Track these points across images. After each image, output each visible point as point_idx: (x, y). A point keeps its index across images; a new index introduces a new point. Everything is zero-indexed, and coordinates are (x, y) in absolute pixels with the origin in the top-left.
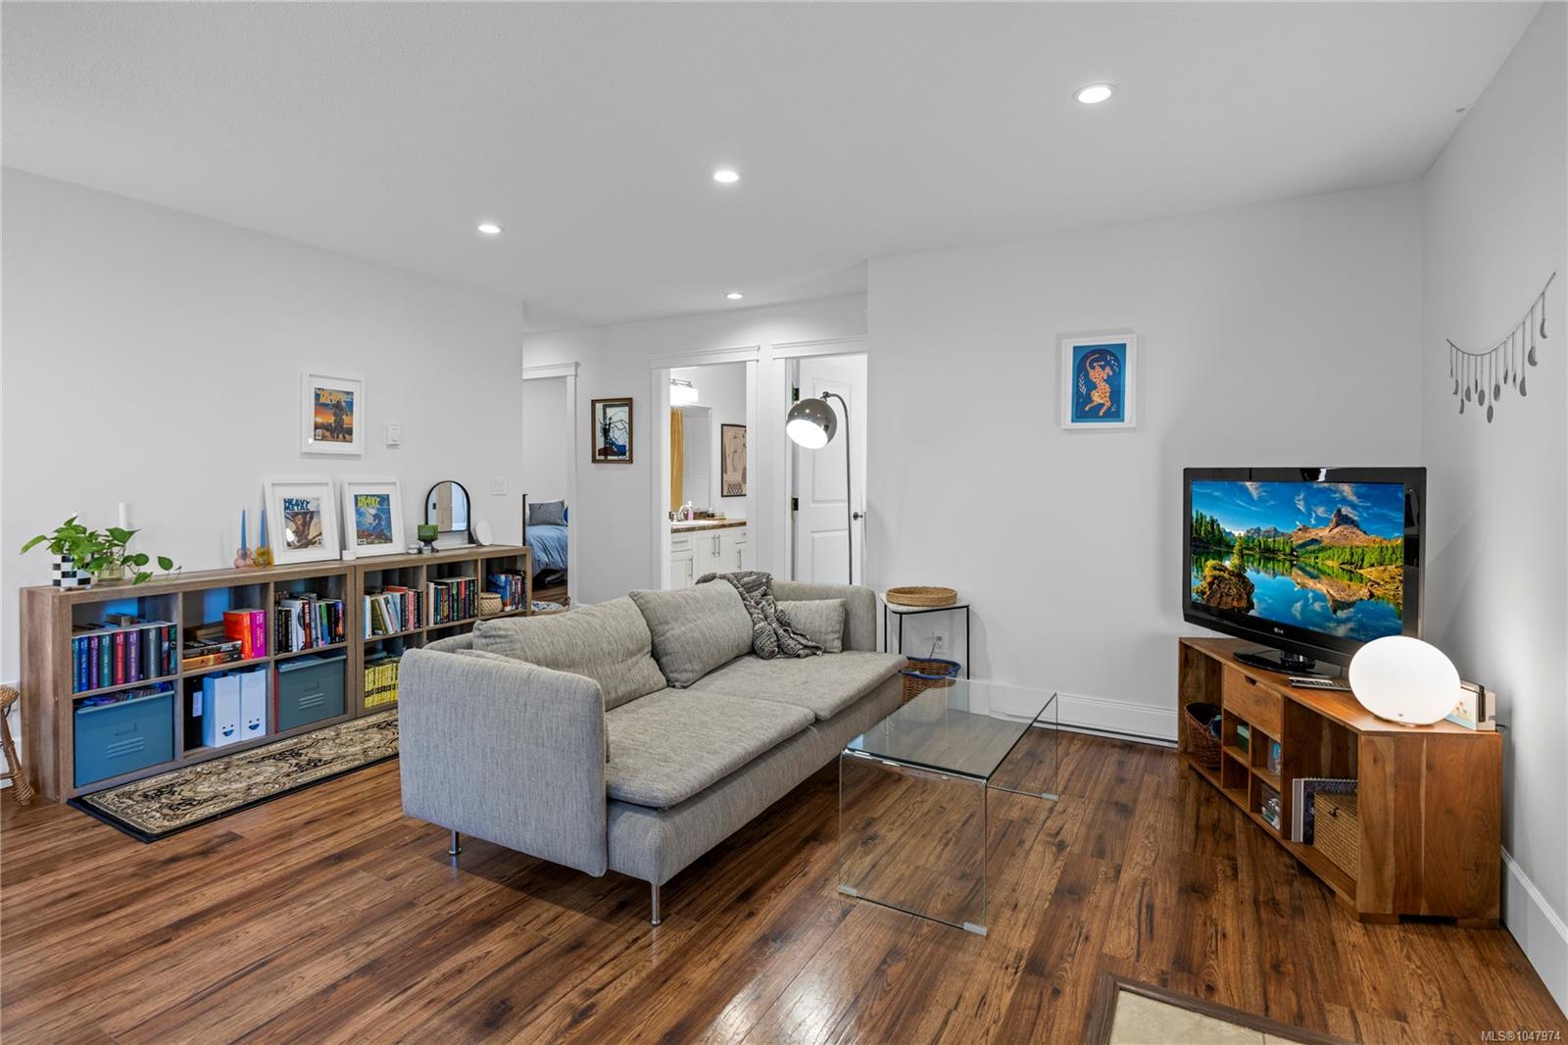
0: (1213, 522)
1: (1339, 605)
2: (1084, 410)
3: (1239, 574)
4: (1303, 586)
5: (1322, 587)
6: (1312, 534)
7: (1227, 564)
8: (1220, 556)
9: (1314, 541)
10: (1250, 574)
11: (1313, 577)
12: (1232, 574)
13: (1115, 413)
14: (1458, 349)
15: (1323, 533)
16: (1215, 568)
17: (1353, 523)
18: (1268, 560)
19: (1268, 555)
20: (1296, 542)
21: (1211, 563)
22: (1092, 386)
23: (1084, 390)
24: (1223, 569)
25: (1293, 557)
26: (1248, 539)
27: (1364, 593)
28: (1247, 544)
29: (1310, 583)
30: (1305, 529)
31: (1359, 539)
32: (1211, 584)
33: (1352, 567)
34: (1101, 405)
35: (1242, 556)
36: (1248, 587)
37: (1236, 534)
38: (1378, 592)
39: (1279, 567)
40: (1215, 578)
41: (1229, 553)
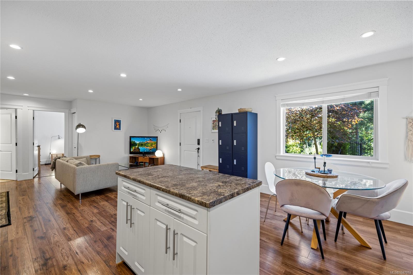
0: (134, 141)
1: (150, 150)
2: (116, 128)
3: (138, 148)
4: (146, 148)
5: (148, 148)
6: (147, 142)
7: (136, 147)
8: (135, 146)
9: (147, 143)
10: (139, 148)
11: (147, 147)
12: (137, 148)
13: (120, 129)
14: (158, 127)
15: (148, 142)
16: (134, 148)
17: (151, 140)
18: (142, 146)
19: (142, 145)
20: (145, 143)
21: (134, 147)
22: (117, 125)
23: (116, 126)
24: (136, 148)
25: (145, 145)
26: (139, 143)
27: (153, 148)
28: (139, 144)
29: (147, 148)
30: (146, 141)
31: (152, 142)
32: (134, 150)
33: (151, 145)
34: (118, 128)
35: (138, 145)
36: (139, 149)
37: (138, 143)
38: (154, 147)
39: (143, 146)
40: (134, 149)
41: (136, 145)
